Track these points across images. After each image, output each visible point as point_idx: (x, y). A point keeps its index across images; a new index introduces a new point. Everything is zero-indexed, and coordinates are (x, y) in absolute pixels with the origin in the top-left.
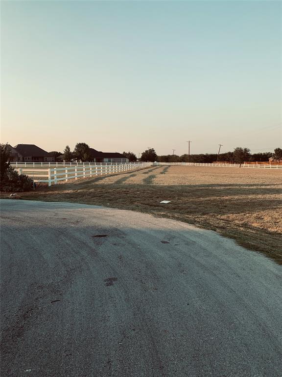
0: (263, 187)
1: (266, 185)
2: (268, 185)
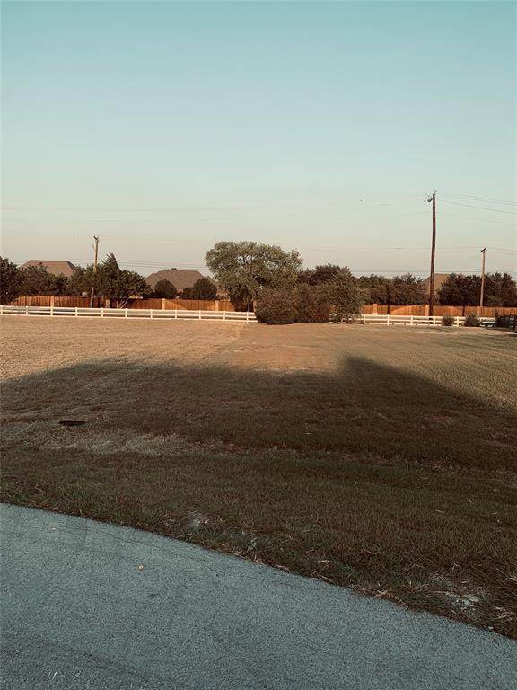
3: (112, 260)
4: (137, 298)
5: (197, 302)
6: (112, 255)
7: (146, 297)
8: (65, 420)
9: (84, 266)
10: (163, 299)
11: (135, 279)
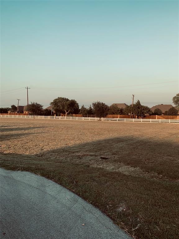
0: (3, 128)
1: (4, 127)
2: (6, 126)
3: (139, 102)
4: (147, 115)
5: (170, 116)
6: (139, 101)
7: (150, 115)
8: (102, 157)
9: (129, 105)
10: (156, 115)
11: (146, 108)
